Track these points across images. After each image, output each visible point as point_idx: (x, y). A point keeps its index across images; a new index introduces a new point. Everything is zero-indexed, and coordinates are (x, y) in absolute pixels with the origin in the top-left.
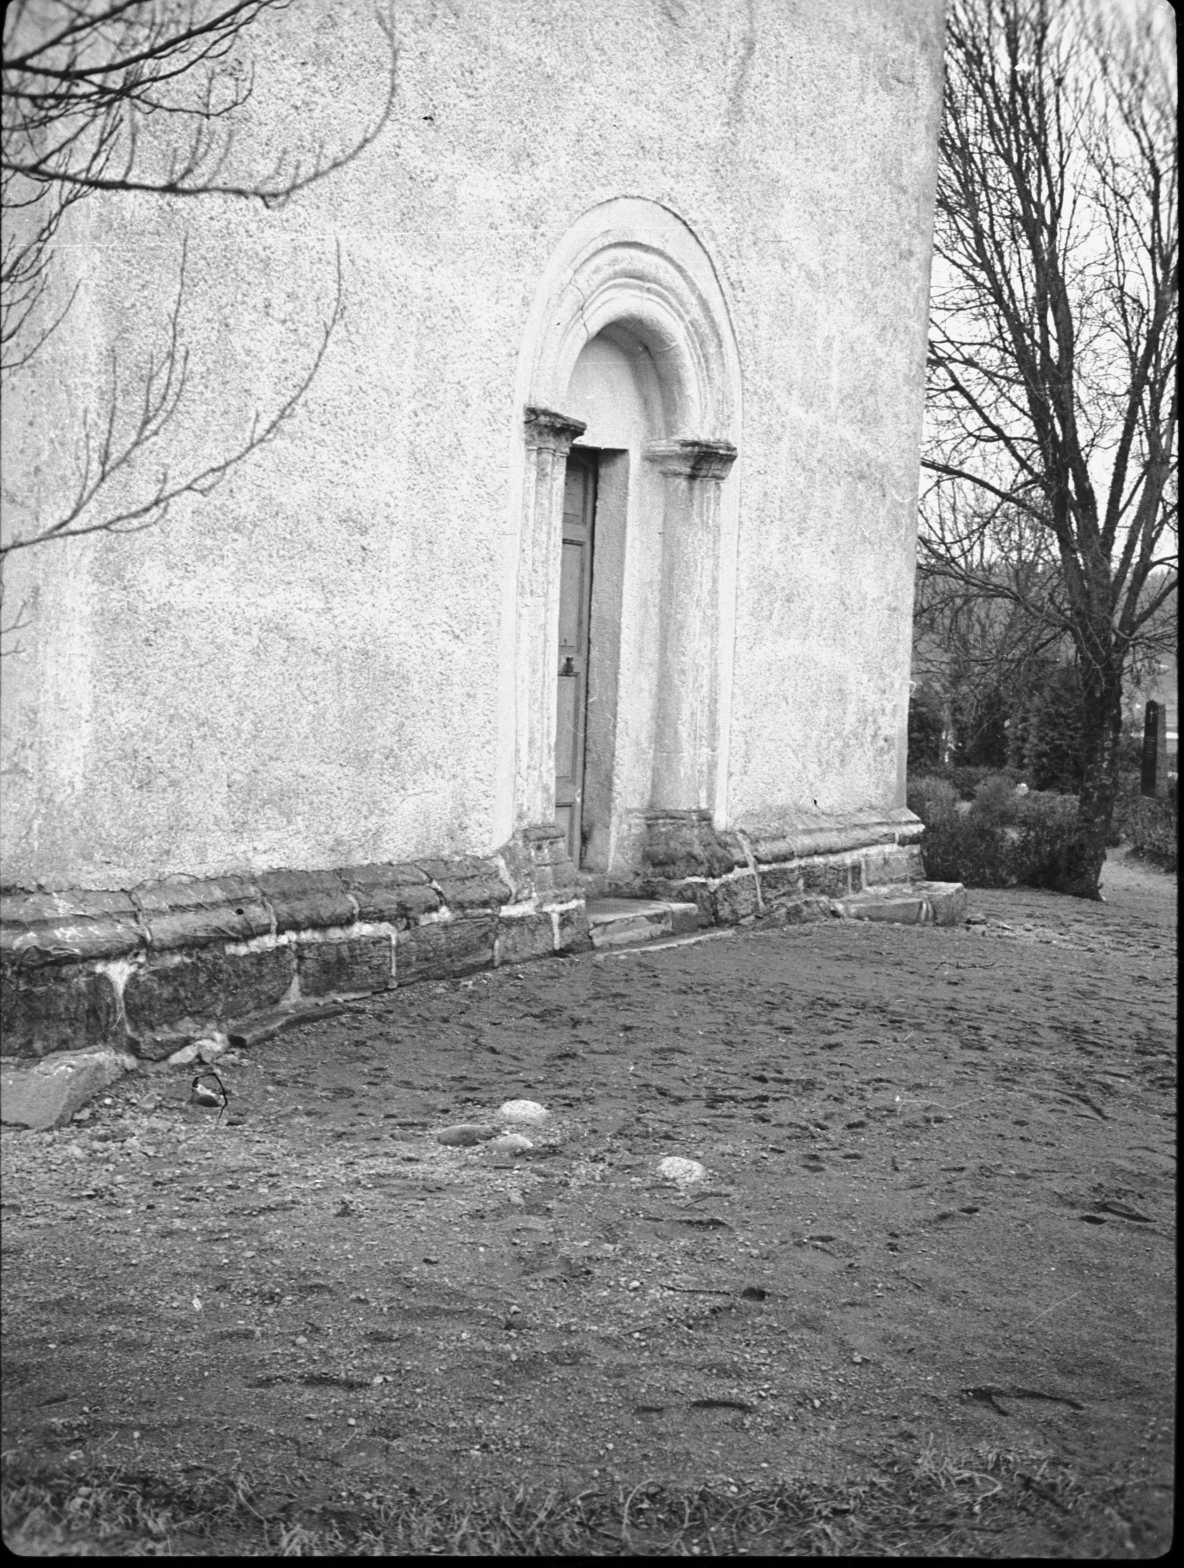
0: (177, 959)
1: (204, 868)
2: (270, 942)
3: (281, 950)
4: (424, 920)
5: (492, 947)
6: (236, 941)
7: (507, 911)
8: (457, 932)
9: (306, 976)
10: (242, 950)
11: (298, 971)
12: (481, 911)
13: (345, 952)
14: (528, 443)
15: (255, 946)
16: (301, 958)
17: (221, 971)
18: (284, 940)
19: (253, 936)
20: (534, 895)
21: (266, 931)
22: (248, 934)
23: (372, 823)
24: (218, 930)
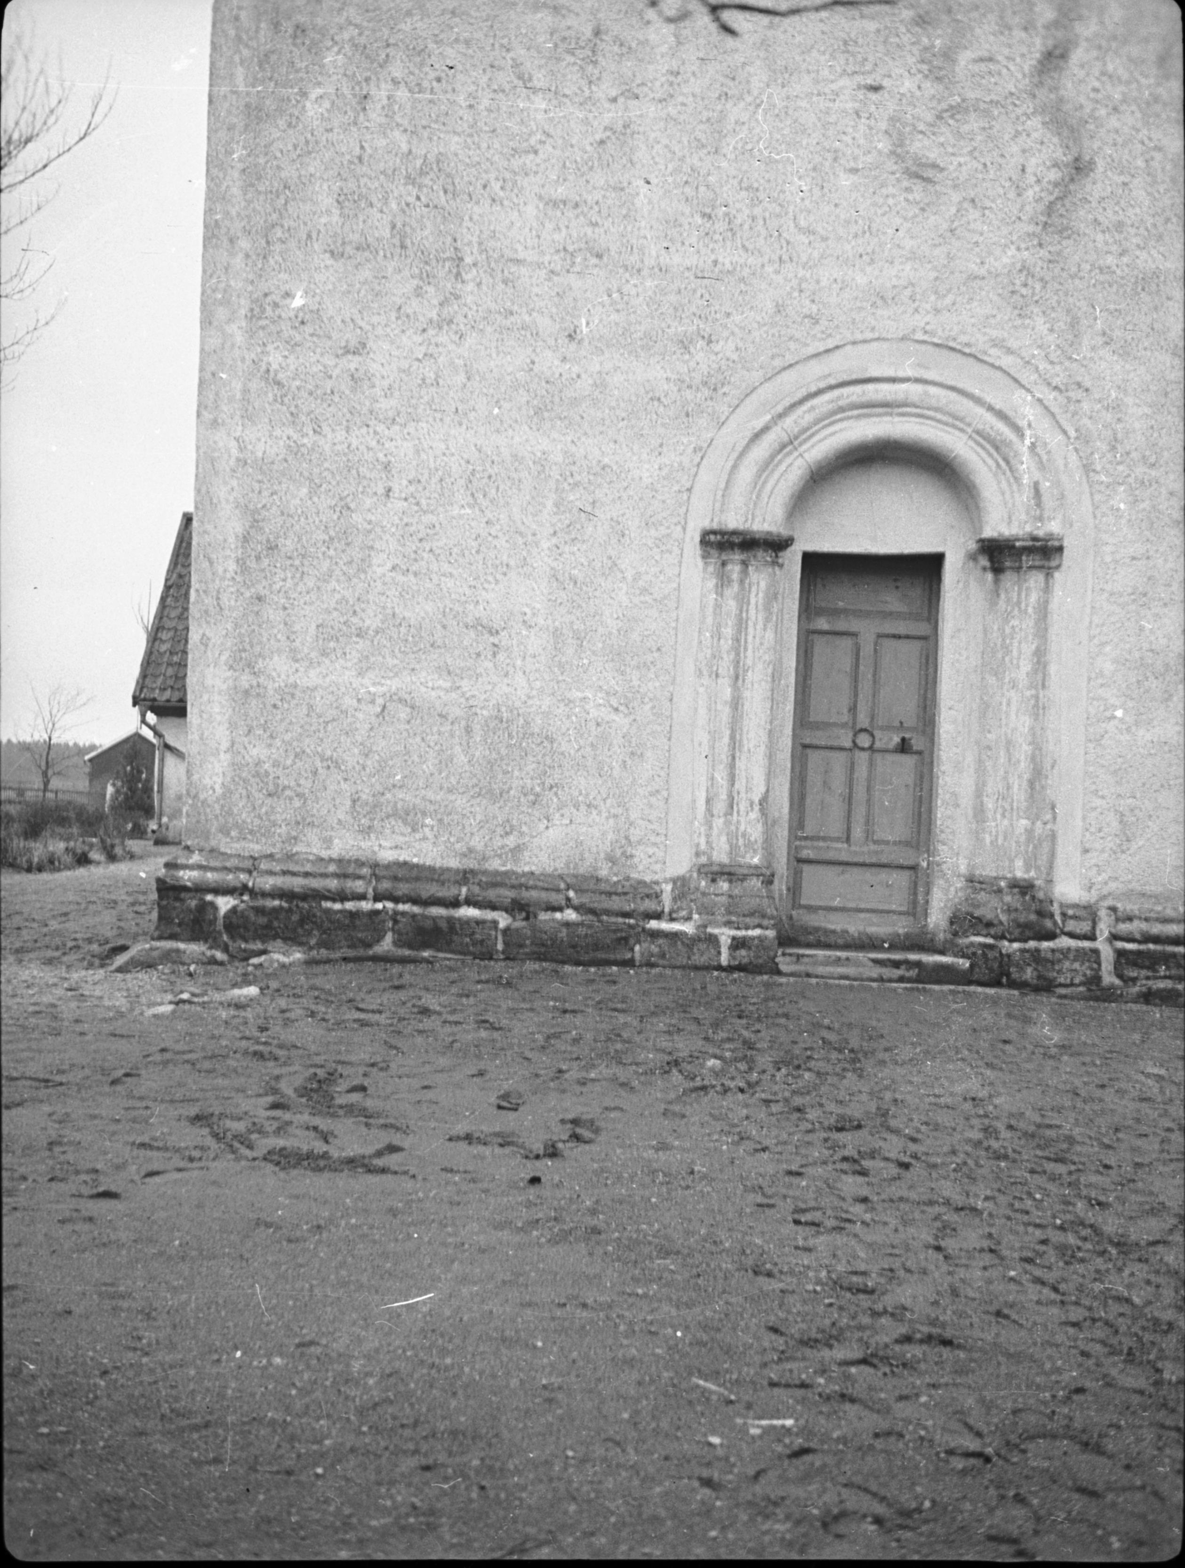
0: (276, 903)
1: (329, 852)
2: (366, 906)
3: (377, 912)
4: (543, 916)
5: (632, 950)
6: (334, 900)
7: (653, 924)
8: (582, 931)
9: (400, 934)
10: (337, 906)
11: (393, 930)
12: (620, 920)
13: (444, 925)
14: (704, 557)
15: (349, 905)
16: (396, 922)
17: (314, 916)
18: (379, 906)
19: (348, 900)
20: (696, 916)
21: (362, 897)
22: (342, 896)
23: (511, 841)
24: (314, 890)
